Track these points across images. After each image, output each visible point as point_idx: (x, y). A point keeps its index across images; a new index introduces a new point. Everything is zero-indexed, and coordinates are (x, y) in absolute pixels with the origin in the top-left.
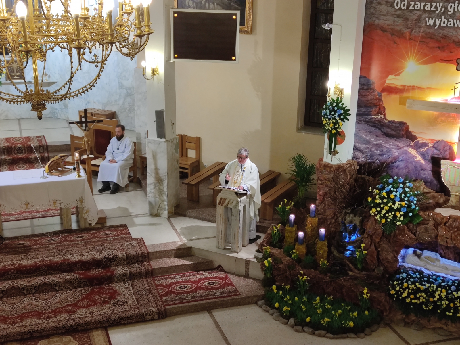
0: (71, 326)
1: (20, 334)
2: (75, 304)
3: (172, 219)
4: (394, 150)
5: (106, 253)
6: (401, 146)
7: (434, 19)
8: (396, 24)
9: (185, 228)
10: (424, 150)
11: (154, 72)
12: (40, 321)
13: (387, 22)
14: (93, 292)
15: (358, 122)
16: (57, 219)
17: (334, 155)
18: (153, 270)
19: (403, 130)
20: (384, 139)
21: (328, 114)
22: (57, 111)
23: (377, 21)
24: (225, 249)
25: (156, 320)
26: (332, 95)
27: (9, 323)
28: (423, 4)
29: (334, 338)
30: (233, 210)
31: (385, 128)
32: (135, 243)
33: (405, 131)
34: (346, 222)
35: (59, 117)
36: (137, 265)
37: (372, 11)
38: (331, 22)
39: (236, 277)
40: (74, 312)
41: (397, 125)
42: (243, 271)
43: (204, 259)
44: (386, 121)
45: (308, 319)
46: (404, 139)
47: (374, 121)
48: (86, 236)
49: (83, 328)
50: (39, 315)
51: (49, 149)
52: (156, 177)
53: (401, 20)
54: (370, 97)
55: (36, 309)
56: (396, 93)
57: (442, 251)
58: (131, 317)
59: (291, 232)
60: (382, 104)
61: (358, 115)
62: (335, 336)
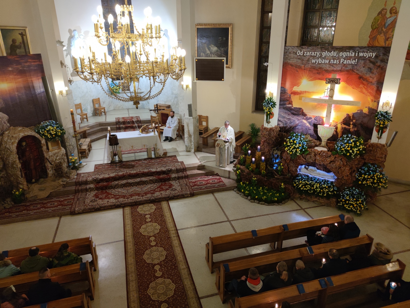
0: (153, 199)
1: (131, 203)
2: (154, 190)
3: (196, 153)
4: (296, 121)
5: (167, 168)
6: (300, 119)
7: (315, 60)
8: (297, 62)
9: (202, 157)
10: (310, 121)
11: (187, 87)
12: (139, 197)
13: (294, 62)
14: (162, 185)
15: (280, 108)
16: (146, 153)
17: (269, 123)
18: (188, 175)
19: (301, 112)
20: (292, 116)
21: (266, 104)
22: (144, 105)
23: (289, 61)
24: (219, 166)
25: (189, 197)
26: (268, 96)
27: (126, 198)
28: (310, 53)
29: (268, 205)
30: (223, 149)
31: (292, 111)
32: (180, 164)
34: (274, 154)
35: (145, 108)
36: (181, 173)
37: (287, 56)
38: (268, 62)
39: (224, 178)
40: (154, 193)
41: (298, 109)
42: (227, 176)
43: (210, 171)
44: (293, 108)
45: (257, 197)
46: (301, 116)
47: (287, 108)
48: (158, 160)
49: (158, 200)
50: (138, 195)
51: (142, 122)
52: (188, 134)
53: (300, 60)
54: (285, 97)
55: (138, 192)
56: (298, 94)
57: (317, 167)
58: (178, 196)
59: (249, 158)
60: (291, 100)
61: (280, 105)
62: (269, 204)
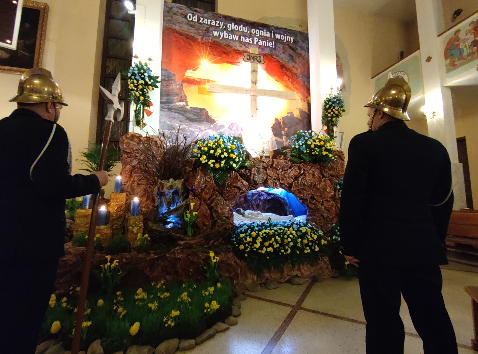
4: (197, 133)
6: (203, 129)
7: (218, 32)
13: (182, 29)
15: (162, 109)
17: (142, 127)
19: (203, 115)
20: (187, 123)
23: (174, 27)
31: (187, 113)
33: (205, 116)
37: (169, 18)
41: (198, 111)
44: (188, 108)
46: (204, 123)
47: (177, 108)
53: (193, 29)
54: (171, 87)
56: (195, 84)
59: (85, 216)
60: (183, 93)
61: (161, 103)
